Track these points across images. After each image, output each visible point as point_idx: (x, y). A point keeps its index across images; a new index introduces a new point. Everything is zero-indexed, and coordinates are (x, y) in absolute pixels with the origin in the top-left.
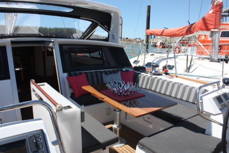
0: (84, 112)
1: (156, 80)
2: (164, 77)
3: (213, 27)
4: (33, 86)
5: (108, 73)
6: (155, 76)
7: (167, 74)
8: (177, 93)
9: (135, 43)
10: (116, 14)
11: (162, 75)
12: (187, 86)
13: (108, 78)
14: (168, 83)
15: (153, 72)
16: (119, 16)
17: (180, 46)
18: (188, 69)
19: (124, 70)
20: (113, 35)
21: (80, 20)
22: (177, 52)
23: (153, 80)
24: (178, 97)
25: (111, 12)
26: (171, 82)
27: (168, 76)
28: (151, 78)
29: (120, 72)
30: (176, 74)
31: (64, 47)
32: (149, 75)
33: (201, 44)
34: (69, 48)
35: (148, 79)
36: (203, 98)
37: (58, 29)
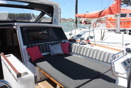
0: (36, 76)
1: (83, 48)
2: (88, 46)
3: (116, 12)
4: (2, 58)
5: (53, 44)
6: (82, 46)
7: (89, 43)
8: (96, 56)
9: (69, 21)
10: (57, 6)
11: (86, 44)
12: (102, 52)
13: (53, 47)
14: (91, 50)
15: (81, 43)
16: (59, 8)
17: (96, 23)
18: (102, 38)
19: (62, 41)
20: (55, 20)
21: (34, 10)
22: (94, 26)
23: (81, 48)
24: (97, 59)
25: (53, 5)
26: (92, 49)
27: (90, 45)
28: (79, 47)
29: (60, 43)
30: (95, 41)
31: (24, 29)
32: (78, 45)
33: (108, 22)
34: (27, 29)
35: (78, 47)
36: (115, 63)
37: (22, 14)
